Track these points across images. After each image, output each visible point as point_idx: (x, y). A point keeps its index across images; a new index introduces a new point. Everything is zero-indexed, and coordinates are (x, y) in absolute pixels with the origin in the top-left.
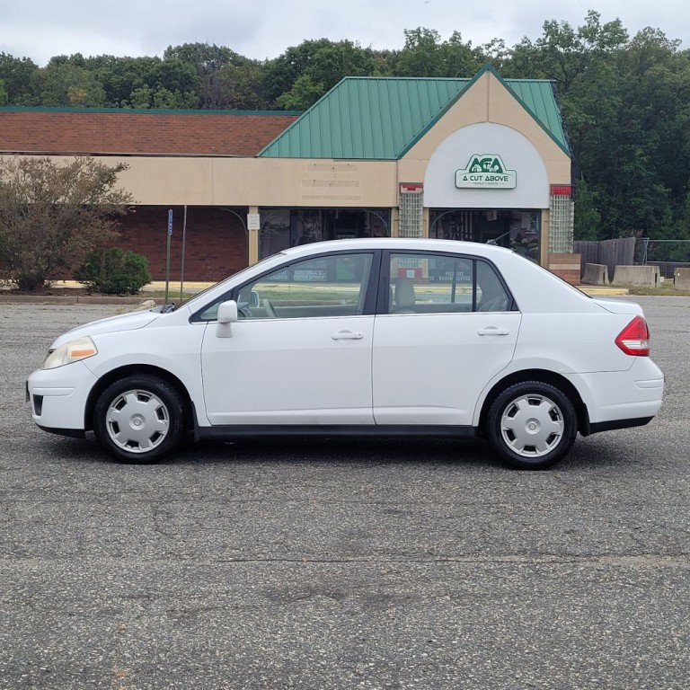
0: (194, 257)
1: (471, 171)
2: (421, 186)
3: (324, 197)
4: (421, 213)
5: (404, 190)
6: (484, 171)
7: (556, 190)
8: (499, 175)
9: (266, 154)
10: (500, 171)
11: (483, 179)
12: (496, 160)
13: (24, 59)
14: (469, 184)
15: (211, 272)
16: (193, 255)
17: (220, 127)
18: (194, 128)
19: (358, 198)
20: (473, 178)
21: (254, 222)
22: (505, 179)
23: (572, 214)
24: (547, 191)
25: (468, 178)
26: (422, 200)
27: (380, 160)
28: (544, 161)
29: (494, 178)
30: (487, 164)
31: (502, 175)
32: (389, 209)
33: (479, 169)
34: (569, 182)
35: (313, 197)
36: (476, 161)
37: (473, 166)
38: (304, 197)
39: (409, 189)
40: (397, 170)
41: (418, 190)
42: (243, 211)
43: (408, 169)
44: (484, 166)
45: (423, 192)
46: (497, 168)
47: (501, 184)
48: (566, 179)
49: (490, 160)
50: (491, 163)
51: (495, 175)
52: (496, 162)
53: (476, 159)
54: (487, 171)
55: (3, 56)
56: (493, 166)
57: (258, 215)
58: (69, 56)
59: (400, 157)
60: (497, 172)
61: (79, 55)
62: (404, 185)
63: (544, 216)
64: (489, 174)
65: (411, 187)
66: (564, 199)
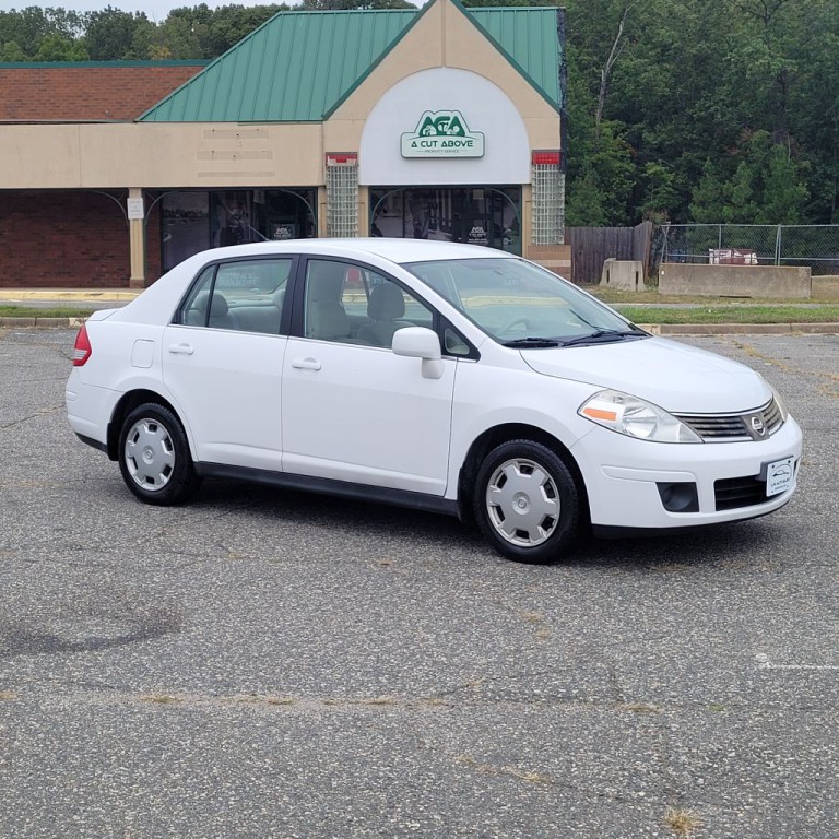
0: (85, 257)
1: (421, 135)
2: (354, 156)
3: (227, 174)
4: (356, 193)
5: (331, 163)
6: (440, 133)
7: (539, 158)
8: (459, 138)
9: (148, 119)
10: (461, 133)
11: (439, 144)
12: (456, 118)
13: (138, 14)
14: (420, 152)
15: (107, 276)
16: (83, 253)
17: (114, 83)
18: (81, 86)
19: (270, 174)
20: (424, 144)
21: (136, 209)
22: (469, 143)
23: (563, 190)
24: (528, 159)
25: (418, 144)
26: (356, 175)
27: (299, 122)
28: (523, 118)
29: (453, 144)
30: (443, 124)
31: (464, 140)
32: (314, 189)
33: (433, 131)
34: (559, 147)
35: (212, 174)
36: (428, 121)
37: (424, 127)
38: (200, 175)
39: (338, 161)
40: (323, 137)
41: (350, 163)
42: (123, 194)
43: (336, 134)
44: (440, 127)
45: (357, 166)
46: (456, 129)
47: (463, 152)
48: (553, 142)
49: (448, 119)
50: (450, 122)
51: (454, 139)
52: (456, 122)
53: (428, 120)
54: (444, 134)
55: (110, 10)
56: (451, 127)
57: (141, 200)
58: (193, 8)
59: (326, 117)
60: (457, 135)
61: (204, 6)
62: (332, 155)
63: (525, 194)
64: (447, 139)
65: (341, 157)
66: (551, 170)
